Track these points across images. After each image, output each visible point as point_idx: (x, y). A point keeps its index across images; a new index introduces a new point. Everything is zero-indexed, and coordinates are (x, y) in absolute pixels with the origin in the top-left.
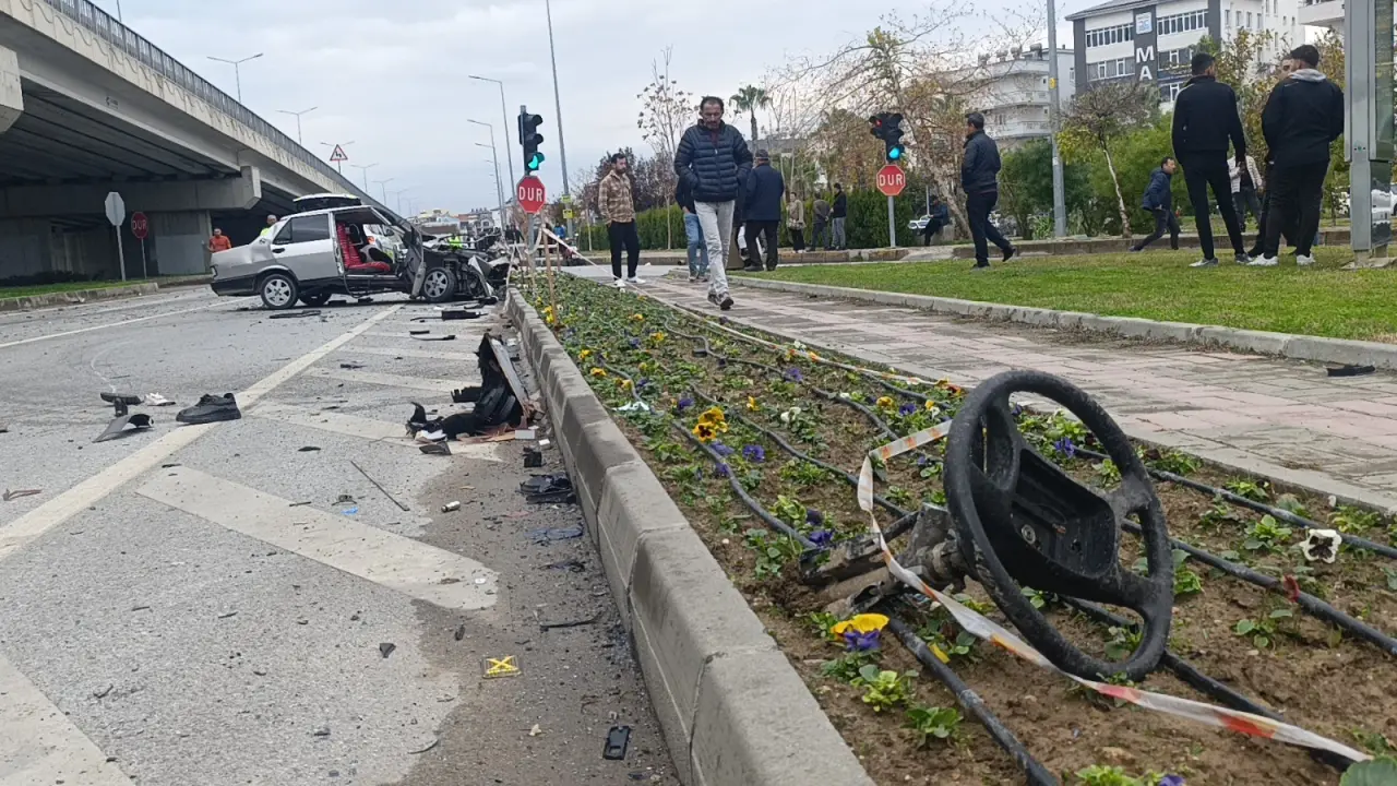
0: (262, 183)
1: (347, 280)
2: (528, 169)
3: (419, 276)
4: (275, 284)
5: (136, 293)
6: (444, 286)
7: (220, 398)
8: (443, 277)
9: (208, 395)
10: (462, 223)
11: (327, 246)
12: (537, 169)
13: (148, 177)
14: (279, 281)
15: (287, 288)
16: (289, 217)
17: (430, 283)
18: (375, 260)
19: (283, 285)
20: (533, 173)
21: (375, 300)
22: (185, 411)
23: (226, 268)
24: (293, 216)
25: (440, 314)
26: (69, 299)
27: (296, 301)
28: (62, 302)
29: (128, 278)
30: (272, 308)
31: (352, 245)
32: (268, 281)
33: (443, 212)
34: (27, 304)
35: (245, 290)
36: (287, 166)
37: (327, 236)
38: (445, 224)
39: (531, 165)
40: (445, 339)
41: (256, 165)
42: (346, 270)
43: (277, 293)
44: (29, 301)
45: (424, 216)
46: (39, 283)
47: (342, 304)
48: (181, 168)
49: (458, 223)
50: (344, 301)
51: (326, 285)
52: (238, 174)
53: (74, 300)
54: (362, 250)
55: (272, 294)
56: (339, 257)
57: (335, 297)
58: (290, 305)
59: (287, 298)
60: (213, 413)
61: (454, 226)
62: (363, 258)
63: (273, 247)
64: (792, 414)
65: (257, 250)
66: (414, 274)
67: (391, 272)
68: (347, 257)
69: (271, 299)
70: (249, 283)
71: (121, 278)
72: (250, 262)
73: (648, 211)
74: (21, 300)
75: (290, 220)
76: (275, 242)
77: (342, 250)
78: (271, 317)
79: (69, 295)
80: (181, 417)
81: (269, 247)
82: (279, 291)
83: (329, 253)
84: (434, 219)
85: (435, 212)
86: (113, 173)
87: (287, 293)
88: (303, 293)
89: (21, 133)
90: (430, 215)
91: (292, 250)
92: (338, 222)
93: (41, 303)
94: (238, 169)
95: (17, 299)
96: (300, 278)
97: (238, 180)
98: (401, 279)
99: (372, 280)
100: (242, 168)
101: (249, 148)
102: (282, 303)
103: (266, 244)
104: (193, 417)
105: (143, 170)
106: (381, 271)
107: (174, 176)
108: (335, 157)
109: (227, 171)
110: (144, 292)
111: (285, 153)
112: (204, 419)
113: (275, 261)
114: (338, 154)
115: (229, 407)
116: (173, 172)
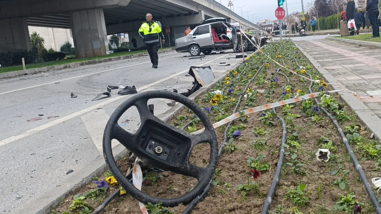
0: (205, 15)
1: (215, 46)
2: (279, 5)
3: (236, 44)
4: (194, 48)
5: (164, 52)
6: (245, 47)
7: (131, 87)
8: (244, 43)
9: (127, 86)
10: (274, 24)
11: (208, 35)
12: (282, 4)
13: (172, 16)
14: (195, 47)
15: (197, 49)
16: (197, 27)
17: (240, 46)
18: (224, 39)
19: (196, 48)
20: (281, 6)
21: (225, 52)
22: (120, 91)
23: (180, 44)
24: (198, 26)
25: (235, 57)
26: (144, 54)
27: (200, 53)
28: (142, 55)
29: (163, 48)
30: (193, 56)
31: (217, 35)
32: (192, 47)
33: (268, 20)
34: (132, 57)
35: (185, 50)
36: (213, 9)
37: (208, 32)
38: (269, 24)
39: (280, 4)
40: (227, 65)
41: (203, 10)
42: (214, 43)
43: (194, 51)
44: (133, 55)
45: (262, 22)
46: (141, 50)
47: (215, 54)
48: (181, 12)
49: (273, 24)
50: (215, 53)
51: (208, 48)
52: (197, 13)
53: (146, 55)
54: (220, 36)
55: (193, 52)
56: (212, 38)
57: (213, 52)
58: (198, 55)
59: (197, 53)
60: (128, 92)
61: (272, 24)
62: (220, 39)
63: (193, 36)
64: (248, 95)
65: (188, 38)
66: (234, 43)
67: (228, 43)
68: (215, 38)
69: (193, 53)
70: (186, 48)
71: (161, 48)
72: (186, 42)
73: (332, 16)
74: (130, 55)
75: (198, 27)
76: (193, 35)
77: (213, 37)
78: (189, 59)
79: (145, 54)
80: (119, 93)
81: (192, 37)
82: (195, 50)
83: (209, 37)
84: (265, 23)
85: (266, 20)
86: (162, 15)
87: (197, 51)
88: (202, 50)
89: (132, 5)
90: (264, 21)
91: (198, 37)
92: (212, 27)
93: (136, 56)
94: (197, 11)
95: (129, 55)
96: (201, 46)
97: (197, 15)
98: (230, 45)
99: (222, 46)
100: (199, 11)
101: (201, 4)
102: (196, 54)
103: (191, 36)
104: (122, 93)
105: (170, 14)
106: (225, 42)
107: (179, 15)
108: (229, 5)
109: (195, 12)
110: (167, 51)
111: (212, 5)
112: (125, 93)
113: (193, 41)
114: (230, 4)
115: (134, 90)
116: (179, 14)
